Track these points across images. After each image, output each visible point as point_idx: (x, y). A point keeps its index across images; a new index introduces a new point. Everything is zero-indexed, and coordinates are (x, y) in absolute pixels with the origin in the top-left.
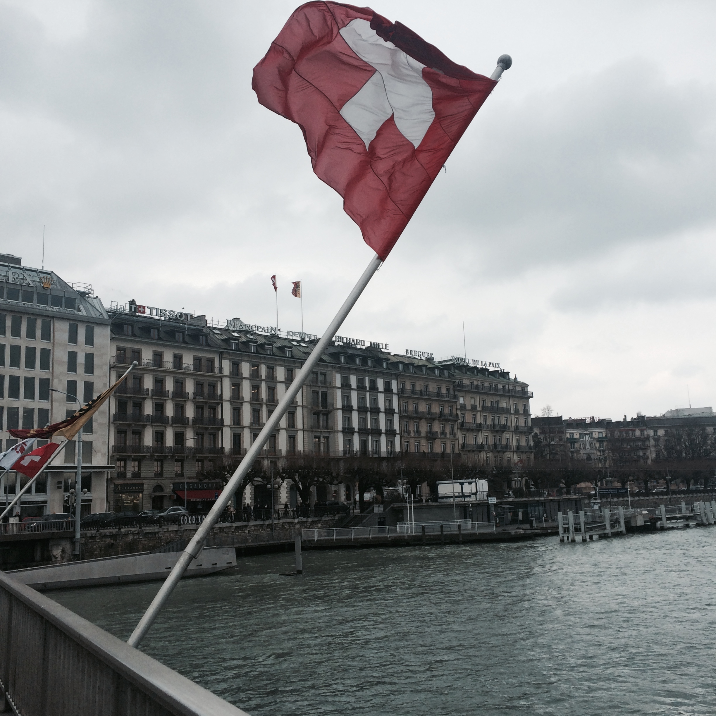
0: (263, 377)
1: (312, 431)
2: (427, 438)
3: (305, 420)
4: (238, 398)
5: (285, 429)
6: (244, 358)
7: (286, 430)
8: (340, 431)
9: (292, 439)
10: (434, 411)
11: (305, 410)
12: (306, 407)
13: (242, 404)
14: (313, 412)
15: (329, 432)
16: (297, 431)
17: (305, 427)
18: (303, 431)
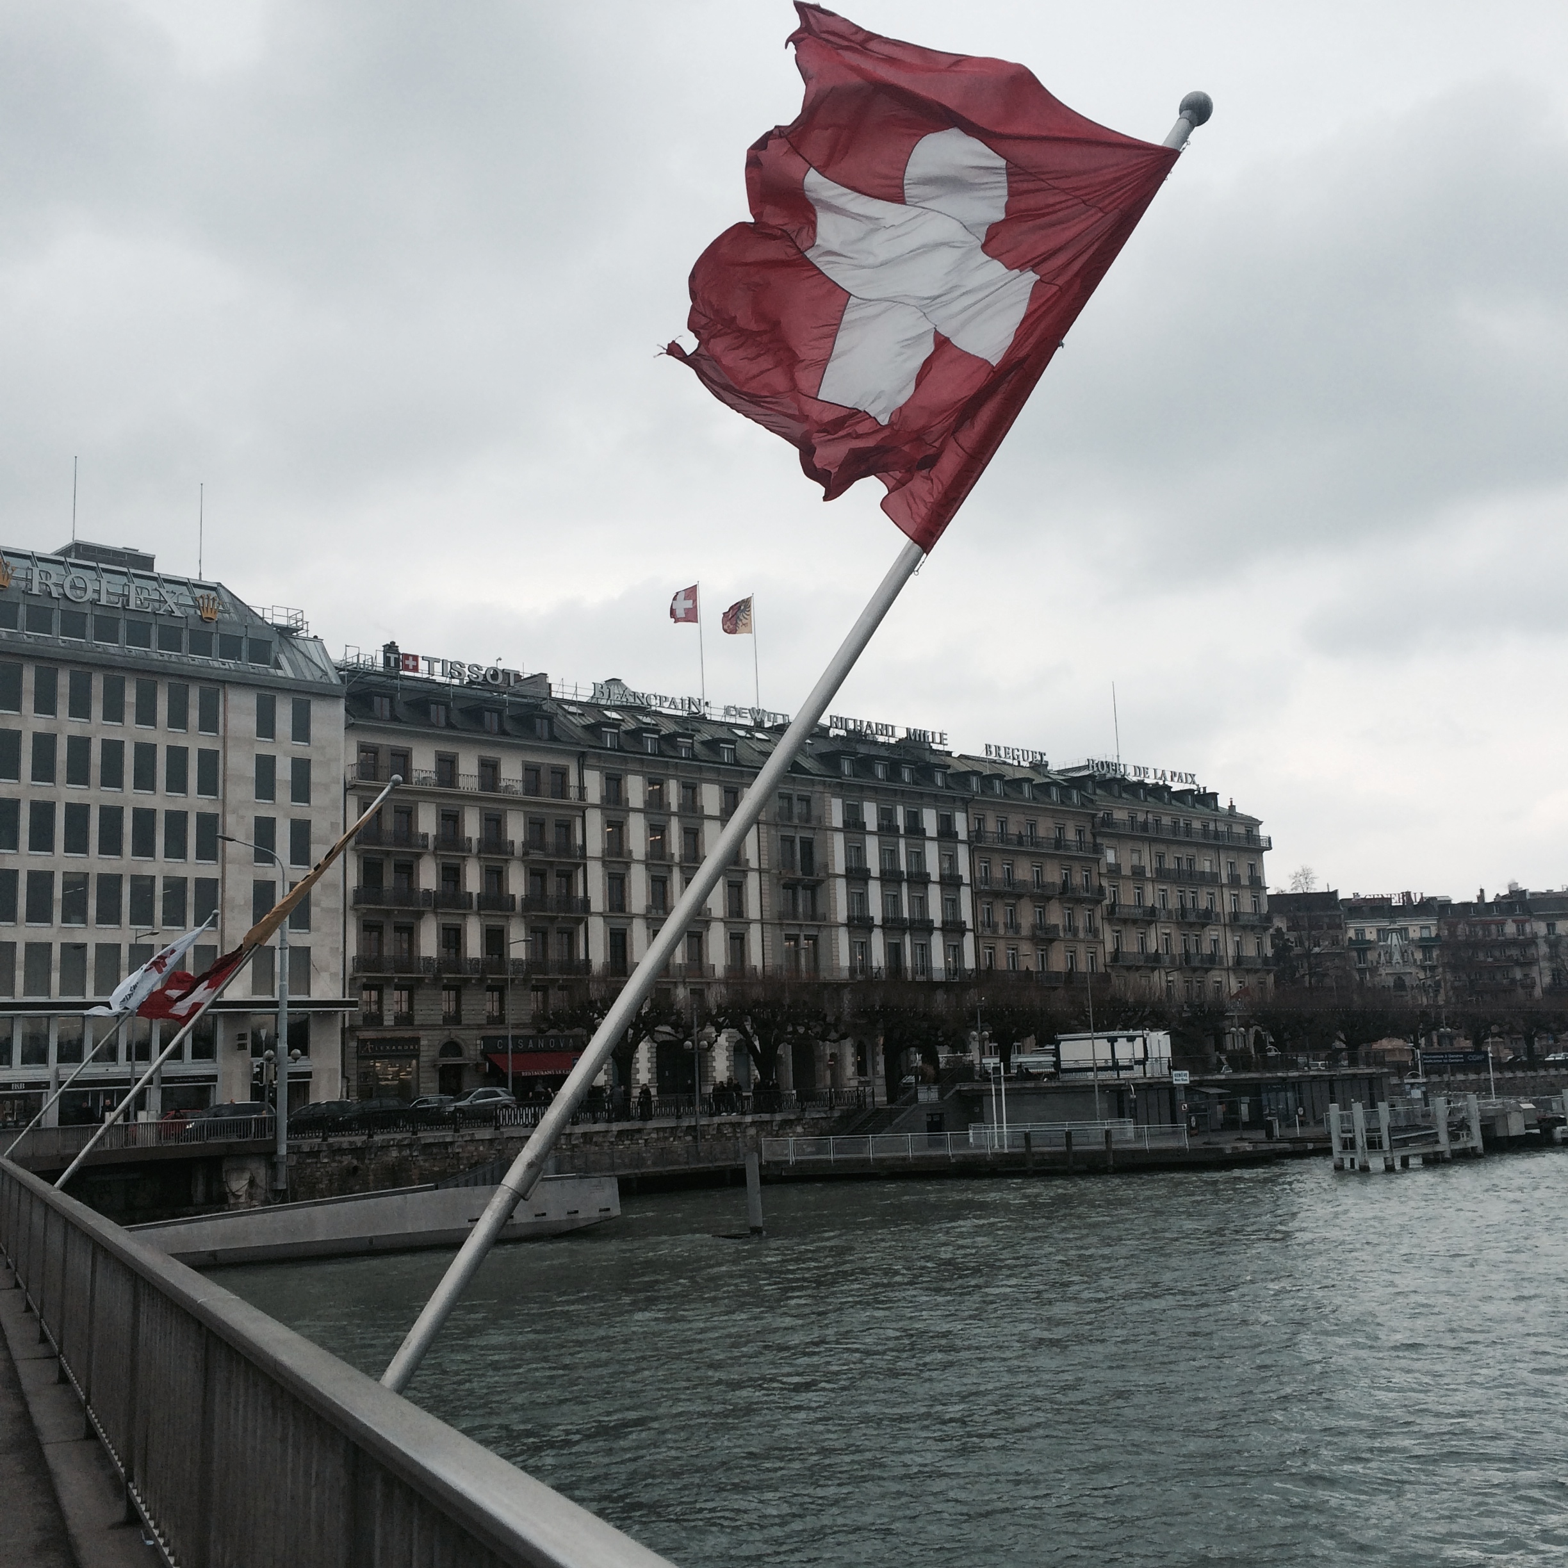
0: (674, 808)
1: (781, 924)
2: (1034, 939)
3: (766, 901)
4: (620, 853)
5: (722, 920)
6: (630, 766)
7: (725, 923)
8: (843, 925)
9: (737, 941)
10: (1050, 880)
11: (765, 878)
12: (768, 871)
13: (627, 865)
14: (782, 882)
15: (819, 927)
16: (749, 923)
17: (766, 915)
18: (762, 924)
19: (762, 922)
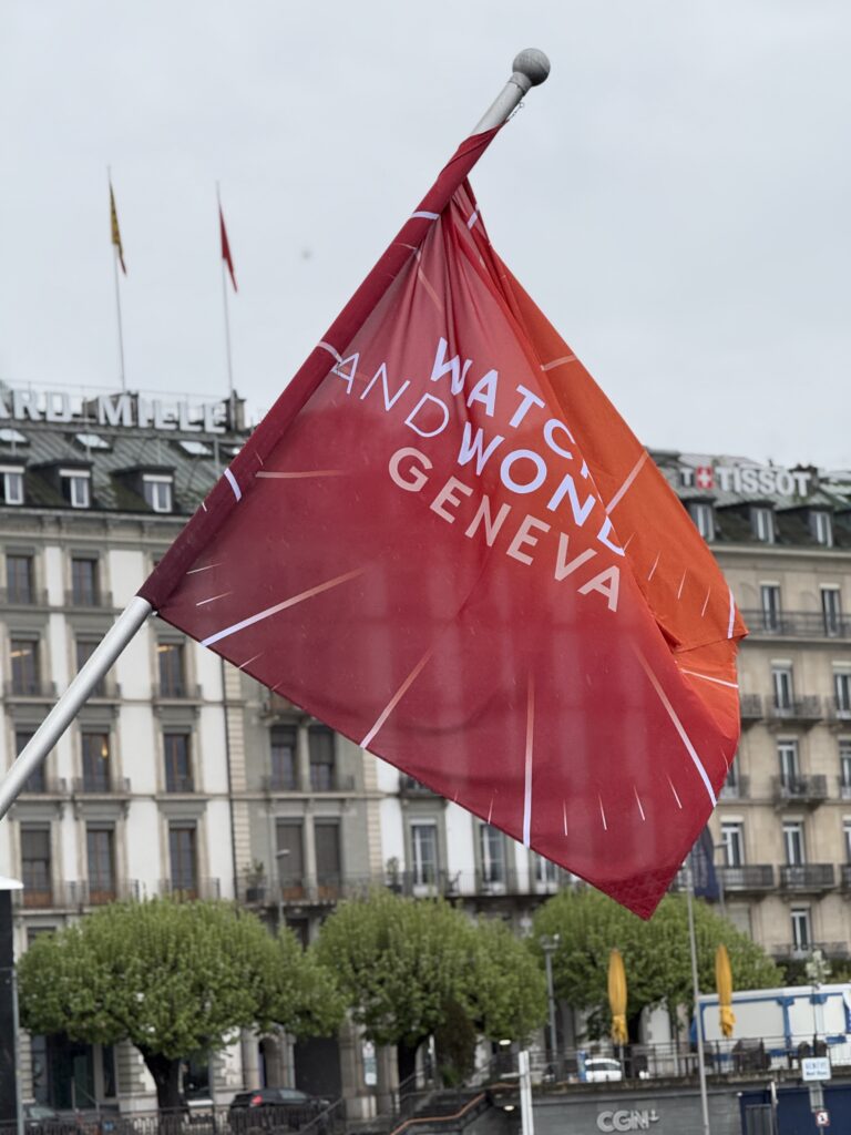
0: (56, 597)
1: (268, 801)
3: (238, 759)
5: (153, 797)
7: (160, 803)
8: (389, 795)
9: (184, 841)
11: (236, 717)
12: (240, 704)
14: (268, 723)
15: (342, 801)
16: (204, 802)
17: (239, 783)
18: (231, 801)
19: (231, 798)
